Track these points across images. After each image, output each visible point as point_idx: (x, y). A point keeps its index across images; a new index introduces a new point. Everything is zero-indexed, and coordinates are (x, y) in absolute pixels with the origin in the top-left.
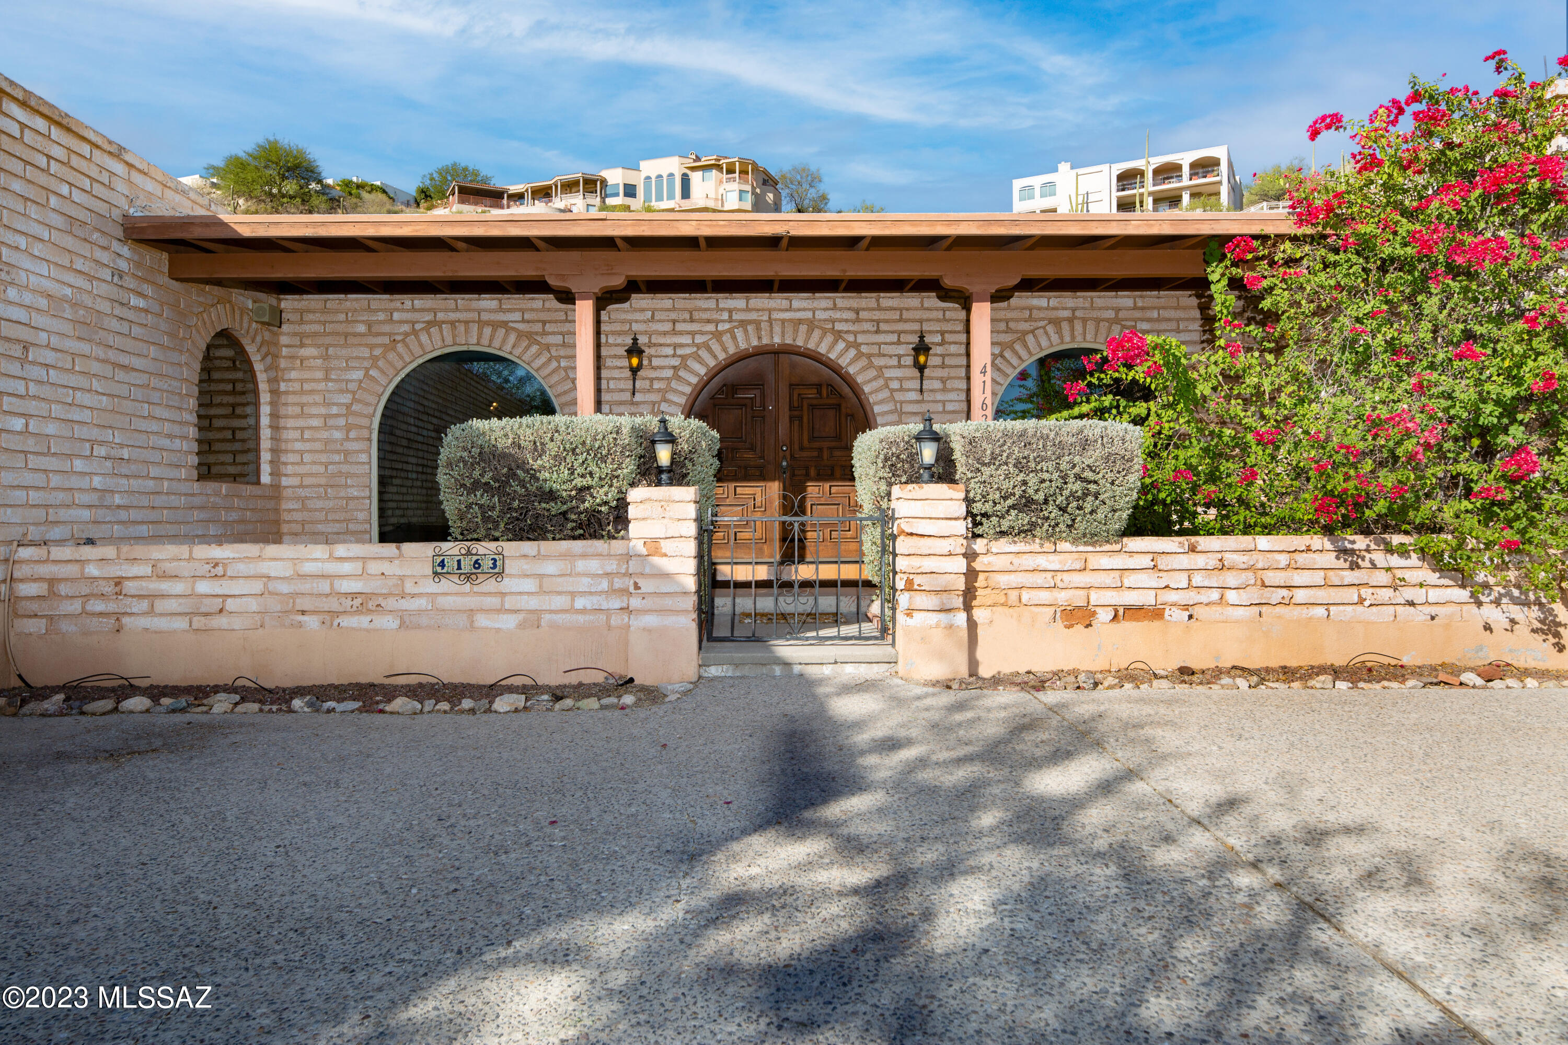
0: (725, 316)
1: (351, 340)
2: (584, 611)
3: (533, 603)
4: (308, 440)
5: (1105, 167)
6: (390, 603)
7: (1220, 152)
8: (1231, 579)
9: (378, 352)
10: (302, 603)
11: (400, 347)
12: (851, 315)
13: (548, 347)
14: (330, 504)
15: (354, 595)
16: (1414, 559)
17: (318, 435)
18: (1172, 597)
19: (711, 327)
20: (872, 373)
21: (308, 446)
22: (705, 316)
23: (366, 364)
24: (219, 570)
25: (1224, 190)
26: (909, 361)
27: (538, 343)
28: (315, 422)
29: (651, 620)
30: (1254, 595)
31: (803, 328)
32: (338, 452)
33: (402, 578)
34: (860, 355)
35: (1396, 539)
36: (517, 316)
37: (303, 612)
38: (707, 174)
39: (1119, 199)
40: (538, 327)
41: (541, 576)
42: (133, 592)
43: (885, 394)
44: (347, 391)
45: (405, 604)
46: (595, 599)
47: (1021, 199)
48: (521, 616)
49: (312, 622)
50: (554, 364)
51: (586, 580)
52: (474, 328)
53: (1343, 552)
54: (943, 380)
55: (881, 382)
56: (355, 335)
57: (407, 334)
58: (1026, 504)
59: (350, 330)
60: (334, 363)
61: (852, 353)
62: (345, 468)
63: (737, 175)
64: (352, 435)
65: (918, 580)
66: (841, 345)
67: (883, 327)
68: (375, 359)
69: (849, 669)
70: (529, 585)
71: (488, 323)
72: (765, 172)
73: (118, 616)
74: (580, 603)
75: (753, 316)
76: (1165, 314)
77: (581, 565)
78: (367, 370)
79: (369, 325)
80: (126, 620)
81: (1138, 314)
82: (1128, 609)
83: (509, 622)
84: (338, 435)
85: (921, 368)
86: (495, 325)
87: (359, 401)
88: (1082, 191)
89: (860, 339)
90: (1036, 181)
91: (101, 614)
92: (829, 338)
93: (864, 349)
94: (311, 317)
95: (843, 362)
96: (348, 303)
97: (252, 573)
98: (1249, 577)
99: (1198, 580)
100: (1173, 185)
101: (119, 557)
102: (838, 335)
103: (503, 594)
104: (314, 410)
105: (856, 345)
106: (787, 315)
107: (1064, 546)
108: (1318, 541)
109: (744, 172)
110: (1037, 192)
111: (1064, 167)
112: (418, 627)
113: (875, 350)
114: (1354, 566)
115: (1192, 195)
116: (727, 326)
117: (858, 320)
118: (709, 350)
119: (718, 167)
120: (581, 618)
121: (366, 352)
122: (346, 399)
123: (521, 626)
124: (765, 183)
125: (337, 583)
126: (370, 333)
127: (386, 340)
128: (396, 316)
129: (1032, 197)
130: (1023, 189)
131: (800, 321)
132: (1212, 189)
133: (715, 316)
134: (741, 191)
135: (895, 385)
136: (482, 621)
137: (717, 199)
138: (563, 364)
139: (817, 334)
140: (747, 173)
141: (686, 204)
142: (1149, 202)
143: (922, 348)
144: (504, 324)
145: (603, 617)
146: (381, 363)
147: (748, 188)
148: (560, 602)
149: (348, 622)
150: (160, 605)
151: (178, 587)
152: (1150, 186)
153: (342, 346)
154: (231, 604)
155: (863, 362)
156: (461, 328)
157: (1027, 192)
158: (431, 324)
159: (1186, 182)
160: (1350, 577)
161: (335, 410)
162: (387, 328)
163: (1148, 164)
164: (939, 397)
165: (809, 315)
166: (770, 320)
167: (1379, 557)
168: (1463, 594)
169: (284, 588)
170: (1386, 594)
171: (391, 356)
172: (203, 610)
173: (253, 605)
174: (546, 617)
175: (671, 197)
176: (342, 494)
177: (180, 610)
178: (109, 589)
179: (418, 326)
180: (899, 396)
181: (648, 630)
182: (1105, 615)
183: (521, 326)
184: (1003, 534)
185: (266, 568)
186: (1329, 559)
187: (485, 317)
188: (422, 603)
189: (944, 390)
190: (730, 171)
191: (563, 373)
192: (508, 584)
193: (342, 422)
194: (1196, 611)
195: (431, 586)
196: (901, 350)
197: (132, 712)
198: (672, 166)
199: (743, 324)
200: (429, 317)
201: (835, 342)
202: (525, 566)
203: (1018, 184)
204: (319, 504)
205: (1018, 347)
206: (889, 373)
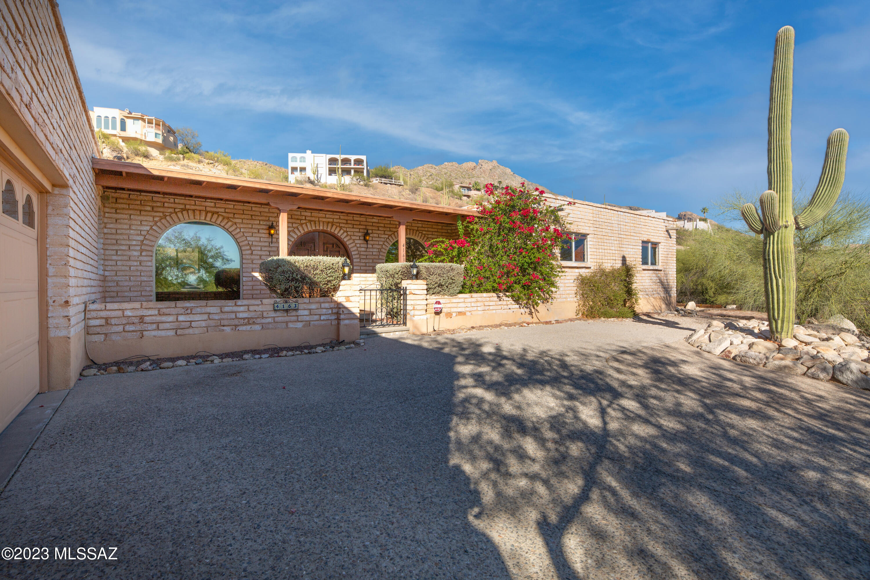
0: (304, 218)
1: (143, 213)
2: (324, 320)
3: (308, 318)
4: (120, 255)
5: (324, 155)
6: (259, 321)
7: (364, 158)
8: (479, 304)
9: (157, 219)
10: (224, 322)
11: (168, 218)
12: (345, 222)
13: (236, 223)
14: (132, 284)
15: (244, 319)
16: (510, 299)
17: (125, 253)
18: (468, 309)
19: (299, 221)
20: (351, 241)
21: (120, 258)
22: (296, 217)
23: (151, 224)
24: (189, 311)
25: (365, 171)
26: (362, 238)
27: (232, 221)
28: (124, 248)
29: (347, 322)
30: (483, 308)
31: (330, 225)
32: (136, 261)
33: (262, 312)
34: (347, 235)
35: (507, 294)
36: (223, 210)
37: (224, 326)
38: (136, 122)
39: (329, 168)
40: (232, 215)
41: (310, 310)
42: (148, 321)
43: (355, 248)
44: (141, 235)
45: (264, 321)
46: (327, 316)
47: (292, 161)
48: (304, 323)
49: (227, 329)
50: (238, 230)
51: (325, 310)
52: (204, 213)
53: (498, 297)
54: (372, 245)
55: (354, 244)
56: (146, 211)
57: (171, 213)
58: (440, 285)
59: (143, 209)
60: (134, 222)
61: (345, 234)
62: (140, 268)
63: (154, 125)
64: (144, 254)
65: (416, 307)
66: (342, 231)
67: (355, 226)
68: (156, 222)
69: (397, 333)
70: (306, 312)
71: (210, 212)
72: (169, 127)
73: (142, 331)
74: (323, 318)
75: (313, 219)
76: (429, 229)
77: (323, 305)
78: (152, 227)
79: (153, 207)
80: (145, 333)
81: (423, 229)
82: (459, 312)
83: (300, 325)
84: (136, 253)
85: (367, 241)
86: (213, 213)
87: (147, 239)
88: (316, 163)
89: (348, 230)
90: (298, 155)
91: (133, 331)
92: (338, 229)
93: (349, 233)
94: (121, 201)
95: (342, 237)
96: (141, 197)
97: (203, 312)
98: (482, 304)
99: (473, 305)
100: (348, 166)
101: (141, 307)
102: (341, 228)
103: (298, 316)
104: (123, 242)
105: (347, 232)
106: (324, 220)
107: (446, 297)
108: (494, 295)
109: (157, 125)
110: (298, 160)
111: (309, 152)
112: (268, 329)
113: (352, 234)
114: (500, 300)
115: (355, 171)
116: (304, 221)
117: (347, 223)
118: (298, 229)
119: (144, 120)
120: (323, 322)
121: (151, 219)
122: (141, 238)
123: (304, 326)
124: (169, 132)
125: (238, 314)
126: (153, 211)
127: (161, 214)
128: (166, 205)
129: (296, 161)
130: (293, 157)
131: (328, 222)
132: (361, 170)
133: (300, 217)
134: (156, 134)
135: (358, 245)
136: (291, 325)
137: (142, 135)
138: (242, 230)
139: (334, 227)
140: (159, 125)
141: (123, 134)
142: (340, 170)
143: (367, 234)
144: (217, 213)
145: (330, 322)
146: (158, 224)
147: (160, 133)
148: (316, 317)
149: (241, 328)
150: (161, 326)
151: (171, 319)
152: (340, 166)
153: (138, 215)
154: (193, 324)
155: (348, 238)
156: (197, 213)
157: (294, 159)
158: (182, 210)
159: (352, 166)
160: (500, 303)
161: (134, 243)
162: (162, 210)
163: (340, 157)
164: (371, 250)
165: (332, 220)
166: (319, 221)
167: (504, 298)
168: (518, 306)
169: (216, 317)
170: (506, 306)
171: (163, 221)
172: (181, 327)
173: (204, 324)
174: (312, 323)
175: (114, 128)
176: (139, 279)
177: (171, 327)
178: (136, 320)
179: (177, 210)
180: (359, 249)
181: (346, 325)
182: (454, 314)
183: (224, 214)
184: (433, 294)
185: (209, 310)
186: (496, 299)
187: (208, 209)
188: (270, 320)
189: (373, 248)
190: (150, 122)
191: (242, 234)
192: (300, 312)
193: (138, 248)
194: (473, 312)
195: (273, 314)
196: (360, 234)
197: (181, 366)
198: (116, 113)
199: (310, 221)
200: (182, 207)
201: (340, 230)
202: (305, 306)
203: (290, 155)
204: (126, 284)
205: (393, 236)
206: (356, 242)
